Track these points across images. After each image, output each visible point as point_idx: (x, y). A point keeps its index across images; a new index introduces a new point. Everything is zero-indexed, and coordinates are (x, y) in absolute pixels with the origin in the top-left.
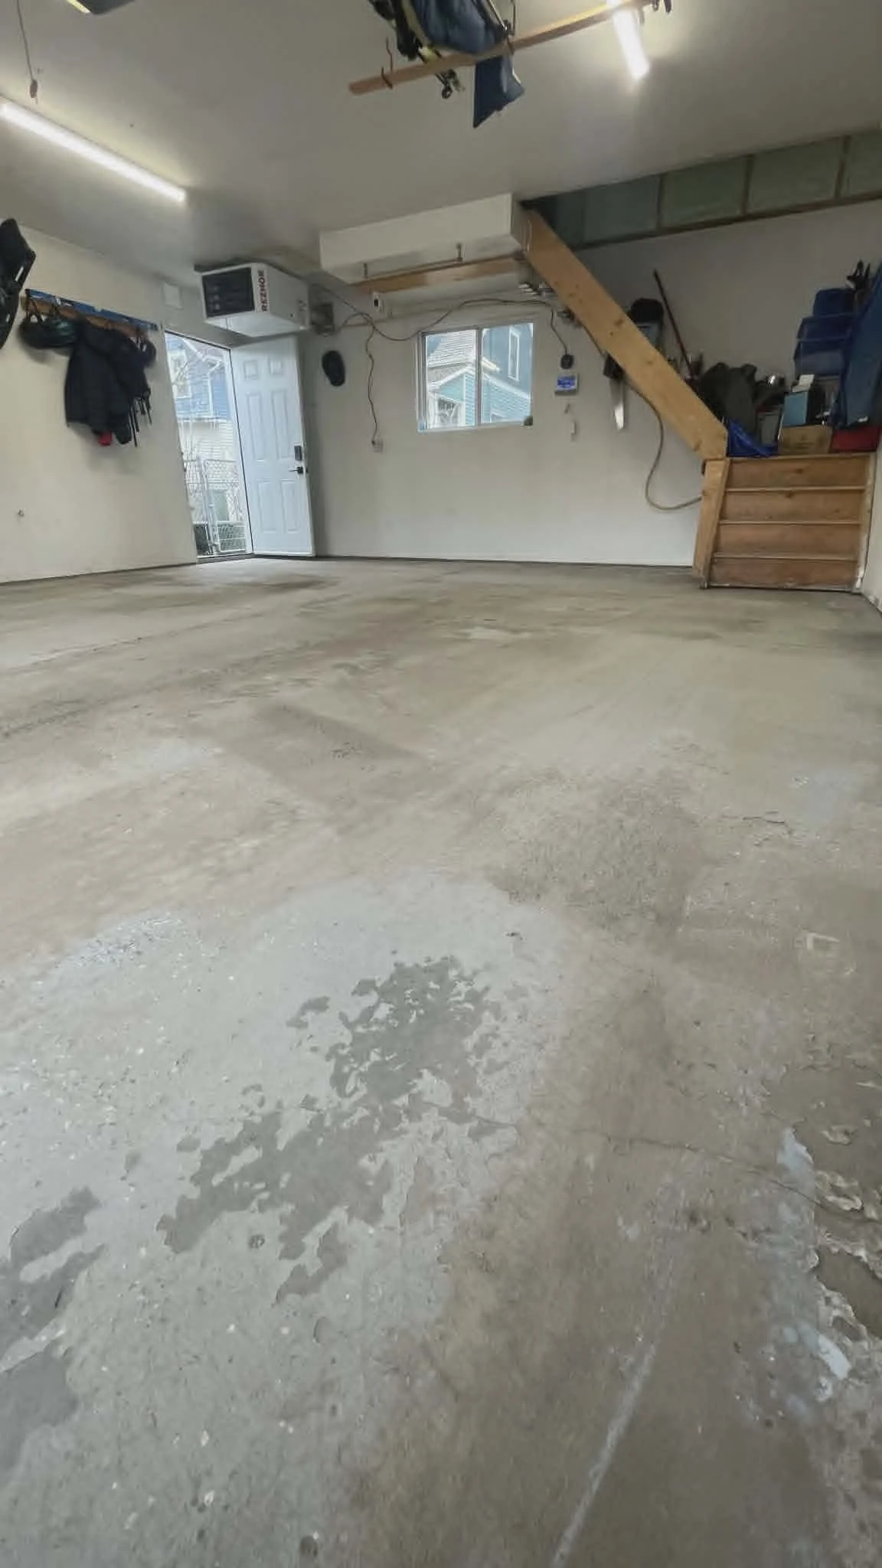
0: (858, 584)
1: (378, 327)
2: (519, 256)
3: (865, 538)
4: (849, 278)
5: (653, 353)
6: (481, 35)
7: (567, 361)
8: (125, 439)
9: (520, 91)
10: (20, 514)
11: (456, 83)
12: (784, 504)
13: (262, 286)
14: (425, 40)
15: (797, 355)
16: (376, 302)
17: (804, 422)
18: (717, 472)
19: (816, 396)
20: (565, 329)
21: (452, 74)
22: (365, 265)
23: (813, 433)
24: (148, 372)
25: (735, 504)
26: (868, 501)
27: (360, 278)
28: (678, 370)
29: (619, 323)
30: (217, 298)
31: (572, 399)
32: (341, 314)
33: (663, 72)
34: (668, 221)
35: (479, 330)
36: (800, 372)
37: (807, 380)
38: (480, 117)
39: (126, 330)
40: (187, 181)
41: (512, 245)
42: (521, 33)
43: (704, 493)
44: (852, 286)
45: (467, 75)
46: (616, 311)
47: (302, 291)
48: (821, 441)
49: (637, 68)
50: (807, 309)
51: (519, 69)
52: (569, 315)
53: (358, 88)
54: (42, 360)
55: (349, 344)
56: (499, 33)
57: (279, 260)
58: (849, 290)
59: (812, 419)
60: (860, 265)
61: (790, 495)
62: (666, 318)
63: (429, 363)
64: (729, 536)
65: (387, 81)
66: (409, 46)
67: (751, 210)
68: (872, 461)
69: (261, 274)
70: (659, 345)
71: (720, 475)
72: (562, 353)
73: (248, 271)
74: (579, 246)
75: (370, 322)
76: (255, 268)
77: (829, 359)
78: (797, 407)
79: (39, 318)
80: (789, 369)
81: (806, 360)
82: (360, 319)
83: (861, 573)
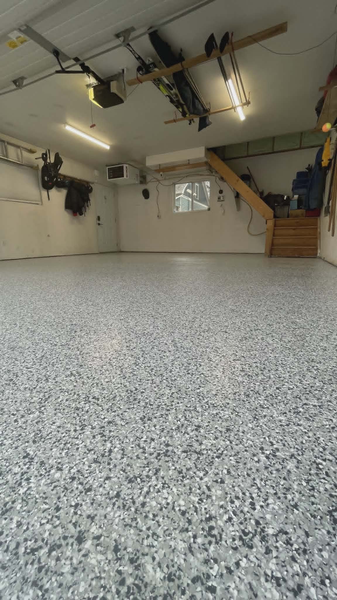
0: (318, 255)
1: (161, 182)
2: (206, 163)
3: (319, 241)
4: (306, 169)
5: (248, 189)
6: (202, 111)
7: (221, 192)
8: (81, 214)
9: (210, 123)
10: (49, 236)
11: (194, 122)
12: (292, 232)
13: (127, 171)
14: (188, 113)
15: (293, 190)
16: (161, 175)
17: (296, 208)
18: (271, 223)
19: (299, 201)
20: (220, 182)
21: (193, 120)
22: (160, 165)
23: (299, 212)
24: (90, 194)
25: (276, 232)
26: (319, 230)
27: (158, 168)
28: (256, 194)
29: (238, 181)
30: (112, 174)
31: (223, 203)
32: (149, 178)
33: (250, 119)
34: (250, 153)
35: (193, 183)
36: (294, 194)
37: (296, 197)
38: (200, 129)
39: (85, 183)
40: (112, 144)
41: (205, 160)
42: (212, 111)
43: (267, 229)
44: (307, 171)
45: (197, 120)
46: (237, 178)
47: (137, 172)
48: (302, 214)
49: (242, 117)
50: (294, 177)
51: (211, 118)
52: (222, 179)
53: (166, 123)
54: (59, 191)
55: (151, 187)
56: (206, 111)
57: (131, 163)
58: (306, 172)
59: (299, 208)
60: (309, 165)
61: (294, 229)
62: (251, 180)
63: (176, 193)
64: (276, 242)
65: (175, 121)
66: (184, 114)
67: (275, 150)
68: (319, 219)
69: (127, 167)
70: (250, 186)
71: (272, 224)
72: (219, 189)
73: (123, 167)
74: (224, 160)
75: (158, 181)
76: (125, 166)
77: (303, 191)
78: (294, 204)
79: (60, 179)
80: (290, 193)
81: (296, 191)
82: (154, 180)
83: (319, 251)
